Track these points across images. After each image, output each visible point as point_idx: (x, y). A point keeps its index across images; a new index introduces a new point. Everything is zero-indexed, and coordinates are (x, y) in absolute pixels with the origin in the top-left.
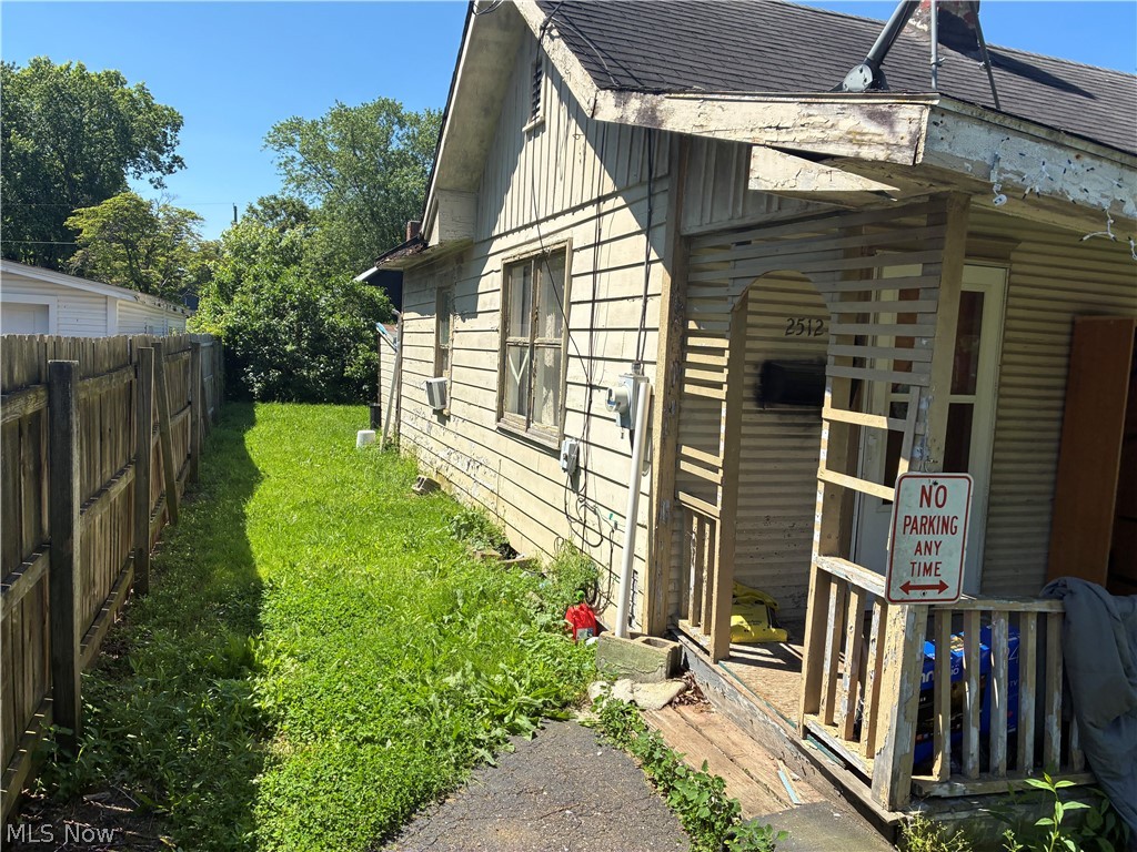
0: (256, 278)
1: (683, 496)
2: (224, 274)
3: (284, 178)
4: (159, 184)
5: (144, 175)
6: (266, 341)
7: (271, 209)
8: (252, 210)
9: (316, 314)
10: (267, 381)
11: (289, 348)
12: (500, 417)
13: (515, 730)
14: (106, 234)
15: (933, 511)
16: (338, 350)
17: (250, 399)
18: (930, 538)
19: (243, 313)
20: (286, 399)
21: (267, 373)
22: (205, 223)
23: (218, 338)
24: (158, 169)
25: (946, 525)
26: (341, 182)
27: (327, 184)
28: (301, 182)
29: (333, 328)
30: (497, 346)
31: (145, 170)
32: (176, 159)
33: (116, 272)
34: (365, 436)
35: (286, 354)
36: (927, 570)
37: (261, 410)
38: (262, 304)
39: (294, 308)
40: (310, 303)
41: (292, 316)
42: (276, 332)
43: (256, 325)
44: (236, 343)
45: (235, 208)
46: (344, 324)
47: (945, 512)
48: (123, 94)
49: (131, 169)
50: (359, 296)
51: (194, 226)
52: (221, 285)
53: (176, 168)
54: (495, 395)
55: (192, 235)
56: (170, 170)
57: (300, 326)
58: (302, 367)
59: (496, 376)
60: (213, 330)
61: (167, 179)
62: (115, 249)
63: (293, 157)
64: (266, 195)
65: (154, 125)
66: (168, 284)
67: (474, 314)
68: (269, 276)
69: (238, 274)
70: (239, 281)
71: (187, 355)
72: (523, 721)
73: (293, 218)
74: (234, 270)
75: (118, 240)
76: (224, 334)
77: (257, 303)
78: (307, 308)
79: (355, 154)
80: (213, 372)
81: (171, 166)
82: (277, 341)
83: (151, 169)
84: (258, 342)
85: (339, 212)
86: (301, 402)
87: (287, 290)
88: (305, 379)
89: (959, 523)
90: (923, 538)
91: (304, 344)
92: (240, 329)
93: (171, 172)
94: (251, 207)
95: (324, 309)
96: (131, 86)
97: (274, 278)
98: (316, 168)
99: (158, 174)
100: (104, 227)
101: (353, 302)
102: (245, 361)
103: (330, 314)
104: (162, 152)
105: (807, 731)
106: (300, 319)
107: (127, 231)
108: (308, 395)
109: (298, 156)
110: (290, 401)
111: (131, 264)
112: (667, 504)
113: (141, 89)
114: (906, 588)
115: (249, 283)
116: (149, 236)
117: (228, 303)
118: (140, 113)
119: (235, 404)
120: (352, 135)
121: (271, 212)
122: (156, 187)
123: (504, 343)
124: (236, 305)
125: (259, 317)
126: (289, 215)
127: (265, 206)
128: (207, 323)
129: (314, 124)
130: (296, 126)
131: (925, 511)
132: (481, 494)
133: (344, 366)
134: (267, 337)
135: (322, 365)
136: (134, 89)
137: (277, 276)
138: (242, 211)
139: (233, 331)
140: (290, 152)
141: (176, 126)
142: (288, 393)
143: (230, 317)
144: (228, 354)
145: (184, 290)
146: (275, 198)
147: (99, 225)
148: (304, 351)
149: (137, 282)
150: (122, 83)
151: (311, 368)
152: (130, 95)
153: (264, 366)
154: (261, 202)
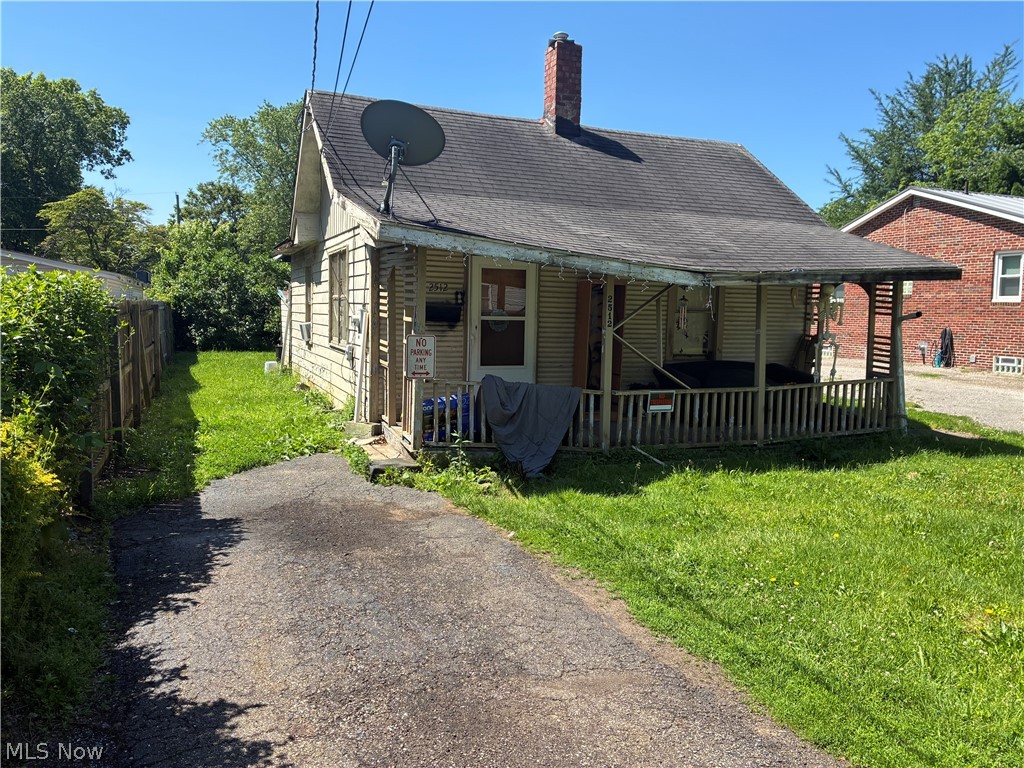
0: (195, 258)
1: (381, 361)
2: (170, 256)
3: (220, 168)
4: (109, 175)
5: (96, 167)
6: (204, 306)
7: (209, 192)
8: (191, 194)
9: (241, 285)
10: (205, 336)
11: (222, 311)
12: (331, 339)
13: (302, 454)
14: (72, 223)
15: (421, 348)
16: (259, 311)
17: (194, 349)
18: (421, 357)
19: (186, 285)
20: (220, 349)
21: (206, 330)
22: (152, 212)
23: (169, 304)
24: (109, 162)
25: (427, 352)
26: (269, 172)
27: (257, 174)
28: (235, 172)
29: (255, 295)
30: (328, 301)
31: (97, 163)
32: (125, 153)
33: (80, 254)
34: (270, 365)
35: (220, 315)
36: (421, 368)
37: (201, 356)
38: (200, 278)
39: (225, 281)
40: (236, 276)
41: (224, 286)
42: (211, 299)
43: (197, 294)
44: (181, 307)
45: (177, 197)
46: (263, 292)
47: (426, 348)
48: (77, 99)
49: (85, 163)
50: (274, 270)
51: (143, 215)
52: (168, 265)
53: (124, 161)
54: (328, 328)
55: (142, 222)
56: (119, 162)
57: (230, 295)
58: (233, 325)
59: (327, 317)
60: (164, 298)
61: (117, 171)
62: (79, 235)
63: (227, 151)
64: (204, 182)
65: (105, 125)
66: (123, 263)
67: (320, 283)
68: (205, 256)
69: (181, 255)
70: (182, 261)
71: (151, 312)
72: (306, 451)
73: (229, 201)
74: (178, 253)
75: (81, 227)
76: (172, 301)
77: (196, 277)
78: (236, 281)
79: (280, 147)
80: (165, 328)
81: (120, 159)
82: (212, 305)
83: (102, 162)
84: (199, 306)
85: (268, 197)
86: (232, 350)
87: (219, 267)
88: (236, 334)
89: (432, 352)
90: (419, 357)
91: (234, 308)
92: (184, 297)
93: (120, 164)
94: (191, 193)
95: (249, 281)
96: (84, 93)
97: (209, 258)
98: (247, 159)
99: (109, 166)
100: (69, 217)
101: (271, 275)
102: (189, 321)
103: (253, 285)
104: (111, 147)
105: (404, 438)
106: (230, 289)
107: (89, 221)
108: (237, 345)
109: (231, 149)
110: (224, 349)
111: (92, 247)
112: (376, 365)
113: (93, 94)
114: (414, 373)
115: (190, 263)
116: (107, 224)
117: (174, 278)
118: (93, 115)
119: (182, 353)
120: (277, 132)
121: (208, 196)
122: (107, 178)
123: (331, 298)
124: (180, 280)
125: (198, 288)
126: (225, 200)
127: (204, 192)
128: (160, 292)
129: (245, 122)
130: (229, 122)
131: (418, 347)
132: (325, 385)
133: (264, 323)
134: (205, 303)
135: (247, 324)
136: (87, 94)
137: (211, 257)
138: (183, 197)
139: (179, 299)
140: (225, 146)
141: (124, 125)
142: (222, 344)
143: (176, 288)
144: (176, 315)
145: (137, 267)
146: (212, 184)
147: (64, 215)
148: (233, 313)
149: (97, 262)
150: (76, 90)
151: (239, 325)
152: (84, 100)
153: (203, 324)
154: (200, 188)
